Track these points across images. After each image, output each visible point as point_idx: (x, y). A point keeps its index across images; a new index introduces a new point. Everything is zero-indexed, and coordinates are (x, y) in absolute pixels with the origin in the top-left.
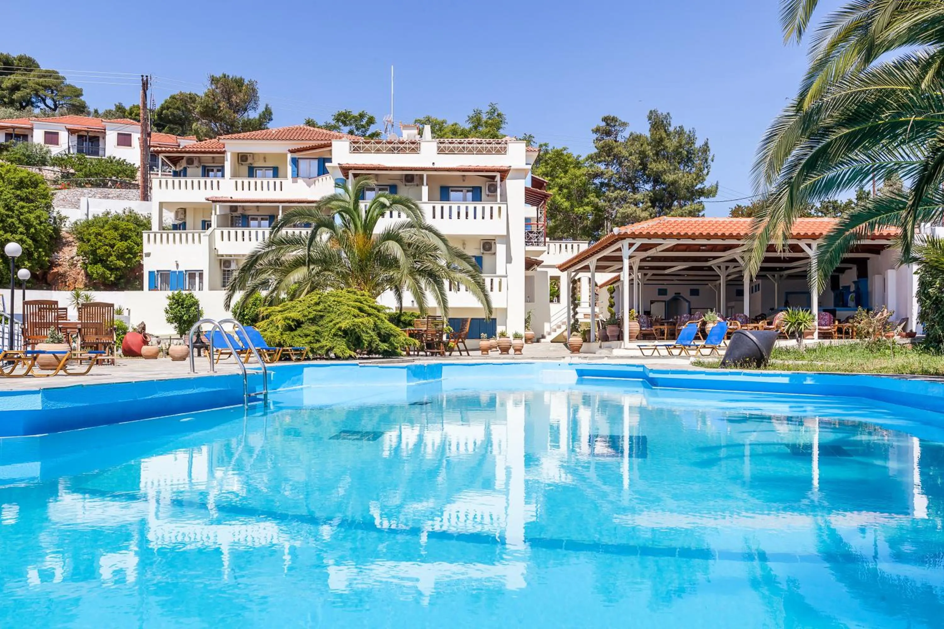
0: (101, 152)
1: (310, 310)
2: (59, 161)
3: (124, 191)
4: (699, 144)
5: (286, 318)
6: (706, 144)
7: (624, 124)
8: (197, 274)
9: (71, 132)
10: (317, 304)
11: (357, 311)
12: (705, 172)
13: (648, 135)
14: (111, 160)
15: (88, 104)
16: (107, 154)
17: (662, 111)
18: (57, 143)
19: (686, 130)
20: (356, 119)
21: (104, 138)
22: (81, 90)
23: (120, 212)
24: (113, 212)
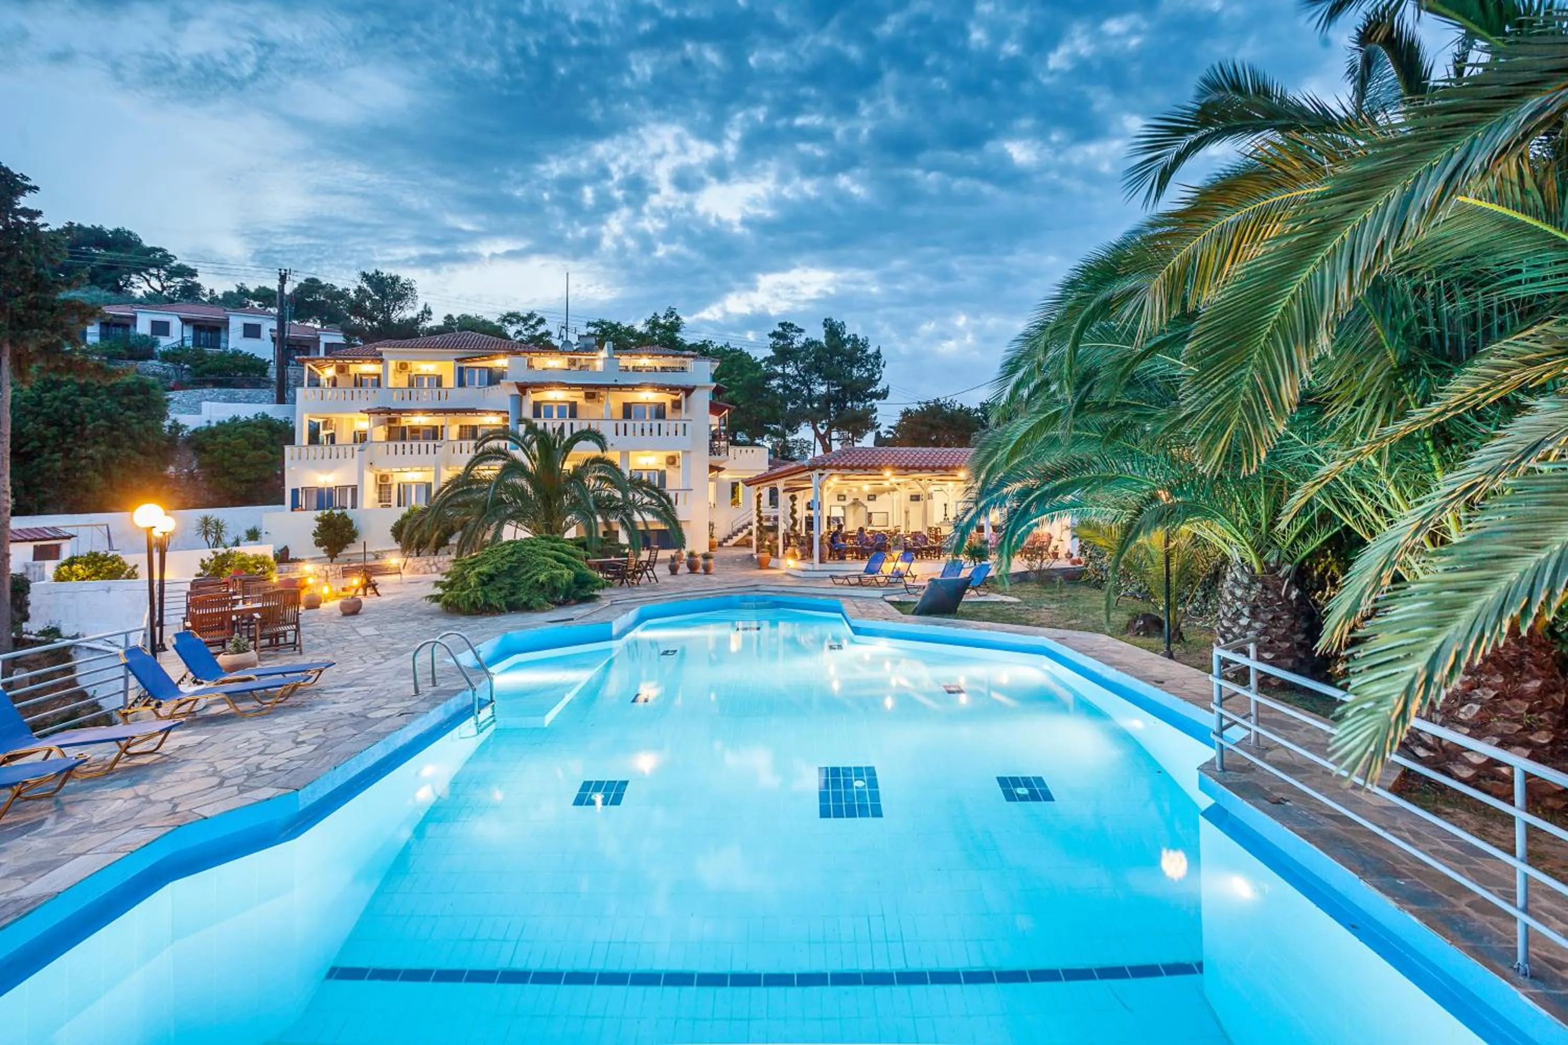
0: (223, 345)
1: (503, 562)
2: (170, 356)
3: (254, 392)
4: (871, 350)
5: (480, 573)
6: (878, 351)
7: (801, 331)
8: (349, 490)
9: (185, 321)
10: (512, 554)
11: (554, 562)
12: (877, 377)
13: (823, 341)
14: (236, 353)
15: (203, 284)
16: (231, 346)
17: (837, 320)
18: (167, 334)
19: (860, 337)
20: (525, 320)
21: (227, 329)
22: (196, 270)
23: (251, 417)
24: (242, 418)
